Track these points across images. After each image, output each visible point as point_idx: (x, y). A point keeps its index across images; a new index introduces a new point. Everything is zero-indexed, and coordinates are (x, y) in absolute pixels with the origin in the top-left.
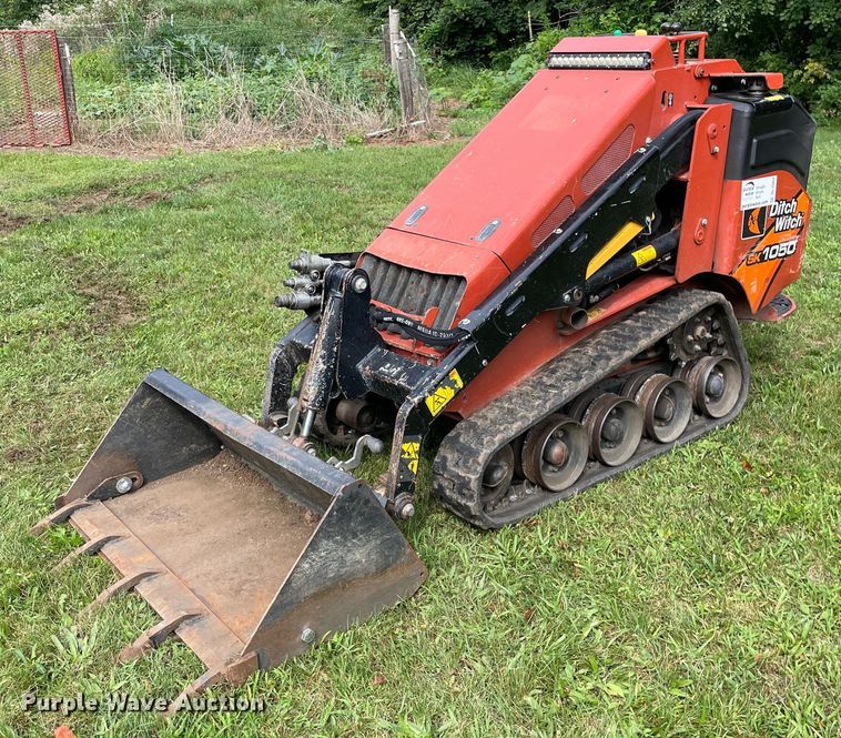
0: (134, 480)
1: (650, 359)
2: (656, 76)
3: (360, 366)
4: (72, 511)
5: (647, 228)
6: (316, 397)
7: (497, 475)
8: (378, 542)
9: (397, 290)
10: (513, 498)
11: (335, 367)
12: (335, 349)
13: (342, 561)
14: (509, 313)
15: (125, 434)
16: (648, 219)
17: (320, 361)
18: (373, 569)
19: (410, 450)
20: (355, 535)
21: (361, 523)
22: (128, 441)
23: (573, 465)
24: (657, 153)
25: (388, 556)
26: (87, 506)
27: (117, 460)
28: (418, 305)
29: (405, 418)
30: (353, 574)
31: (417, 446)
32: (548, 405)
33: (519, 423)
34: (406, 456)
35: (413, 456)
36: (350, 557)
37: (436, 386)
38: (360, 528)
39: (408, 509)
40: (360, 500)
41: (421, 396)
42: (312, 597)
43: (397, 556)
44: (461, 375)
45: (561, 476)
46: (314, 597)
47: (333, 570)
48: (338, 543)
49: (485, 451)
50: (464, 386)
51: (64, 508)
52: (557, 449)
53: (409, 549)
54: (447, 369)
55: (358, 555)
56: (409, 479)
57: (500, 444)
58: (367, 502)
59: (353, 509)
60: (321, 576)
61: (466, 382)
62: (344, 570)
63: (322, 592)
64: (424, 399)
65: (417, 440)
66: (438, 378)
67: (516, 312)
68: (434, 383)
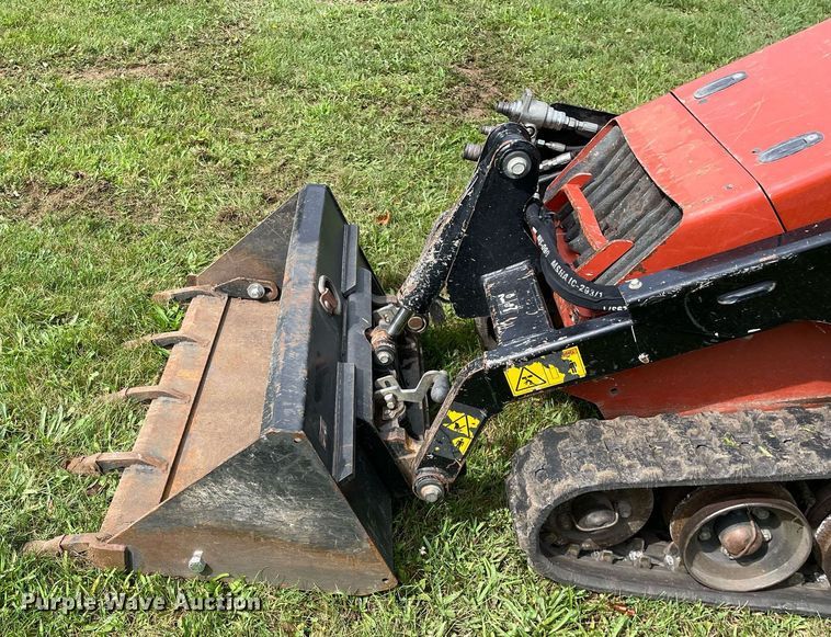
0: (267, 290)
3: (487, 277)
4: (195, 294)
6: (412, 294)
7: (595, 518)
8: (319, 516)
9: (616, 193)
10: (635, 555)
11: (449, 266)
12: (457, 243)
13: (258, 513)
14: (728, 300)
15: (268, 240)
17: (433, 250)
18: (305, 540)
19: (462, 422)
20: (281, 492)
21: (293, 483)
22: (271, 248)
23: (768, 567)
25: (330, 537)
26: (210, 295)
27: (256, 263)
28: (620, 228)
29: (465, 379)
30: (273, 531)
31: (475, 422)
32: (733, 469)
33: (658, 471)
34: (452, 427)
35: (465, 431)
36: (269, 512)
37: (531, 358)
38: (290, 487)
39: (430, 491)
40: (295, 457)
41: (499, 361)
42: (208, 528)
43: (348, 544)
44: (586, 360)
45: (736, 570)
46: (212, 530)
47: (242, 515)
48: (253, 489)
49: (570, 481)
50: (587, 377)
51: (191, 289)
52: (737, 533)
53: (368, 545)
54: (563, 341)
55: (283, 516)
56: (450, 457)
57: (601, 485)
58: (306, 463)
59: (283, 463)
60: (224, 513)
61: (593, 373)
62: (259, 523)
63: (223, 530)
64: (503, 367)
65: (475, 416)
66: (540, 348)
67: (743, 302)
68: (531, 351)
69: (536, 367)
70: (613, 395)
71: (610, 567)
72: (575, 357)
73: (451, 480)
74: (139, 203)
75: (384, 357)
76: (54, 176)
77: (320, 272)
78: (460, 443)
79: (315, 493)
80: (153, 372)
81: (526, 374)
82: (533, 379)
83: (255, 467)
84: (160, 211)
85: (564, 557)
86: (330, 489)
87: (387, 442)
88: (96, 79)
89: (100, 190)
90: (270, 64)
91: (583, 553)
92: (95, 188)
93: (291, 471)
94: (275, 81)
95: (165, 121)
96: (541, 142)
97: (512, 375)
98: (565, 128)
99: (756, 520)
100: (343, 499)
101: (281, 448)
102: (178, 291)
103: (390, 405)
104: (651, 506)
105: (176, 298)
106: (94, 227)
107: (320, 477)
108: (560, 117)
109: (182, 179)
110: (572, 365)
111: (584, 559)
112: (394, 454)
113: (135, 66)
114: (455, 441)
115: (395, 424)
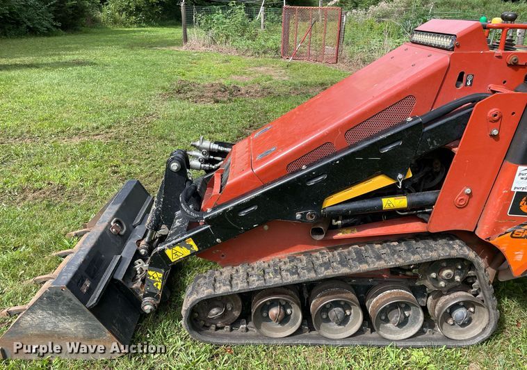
1: (408, 276)
2: (452, 57)
3: (176, 214)
4: (86, 232)
5: (398, 183)
8: (83, 324)
12: (162, 200)
13: (56, 326)
16: (400, 176)
18: (81, 336)
19: (155, 275)
20: (63, 314)
21: (67, 310)
24: (420, 126)
25: (91, 333)
30: (65, 333)
31: (160, 275)
34: (151, 278)
35: (157, 279)
36: (61, 324)
37: (175, 245)
38: (66, 312)
39: (147, 308)
40: (64, 297)
41: (162, 247)
42: (37, 335)
43: (100, 335)
44: (196, 243)
45: (280, 328)
46: (38, 336)
47: (49, 327)
48: (50, 314)
49: (195, 296)
50: (199, 250)
51: (85, 230)
52: (274, 311)
53: (109, 335)
54: (186, 236)
55: (67, 325)
56: (155, 292)
57: (206, 296)
58: (70, 300)
59: (60, 300)
60: (40, 327)
61: (201, 249)
62: (58, 330)
63: (42, 335)
64: (164, 250)
65: (160, 272)
66: (178, 240)
67: (247, 215)
68: (174, 242)
69: (177, 248)
70: (223, 258)
71: (229, 333)
72: (192, 242)
73: (158, 302)
74: (76, 194)
75: (143, 251)
76: (37, 185)
77: (115, 216)
78: (157, 285)
79: (78, 313)
80: (52, 269)
81: (174, 252)
82: (178, 253)
83: (48, 304)
84: (85, 197)
85: (210, 331)
86: (84, 311)
87: (131, 289)
88: (76, 141)
89: (58, 190)
90: (161, 130)
91: (217, 328)
92: (56, 189)
93: (64, 304)
94: (161, 138)
95: (102, 157)
96: (212, 157)
97: (169, 252)
98: (219, 151)
99: (281, 305)
100: (91, 315)
101: (56, 294)
102: (78, 231)
103: (139, 272)
104: (240, 304)
105: (76, 235)
106: (48, 206)
107: (78, 305)
108: (216, 147)
109: (100, 182)
110: (191, 246)
111: (220, 331)
112: (136, 294)
113: (97, 135)
114: (155, 284)
115: (140, 280)
